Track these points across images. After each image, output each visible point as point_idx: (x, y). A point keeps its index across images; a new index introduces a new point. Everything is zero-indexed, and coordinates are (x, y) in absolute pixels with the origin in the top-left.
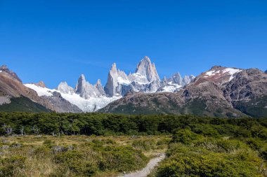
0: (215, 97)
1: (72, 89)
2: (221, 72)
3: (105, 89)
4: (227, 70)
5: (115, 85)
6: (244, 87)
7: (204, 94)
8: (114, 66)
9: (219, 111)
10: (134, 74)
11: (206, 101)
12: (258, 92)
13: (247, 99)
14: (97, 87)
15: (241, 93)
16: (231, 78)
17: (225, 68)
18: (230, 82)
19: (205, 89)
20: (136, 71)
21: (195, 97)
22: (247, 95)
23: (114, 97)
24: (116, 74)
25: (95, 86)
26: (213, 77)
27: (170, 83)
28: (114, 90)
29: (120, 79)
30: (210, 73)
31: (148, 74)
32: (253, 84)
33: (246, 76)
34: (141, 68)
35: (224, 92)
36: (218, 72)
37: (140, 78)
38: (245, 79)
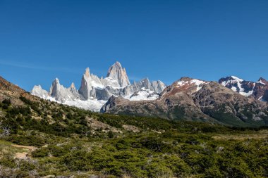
0: (190, 105)
1: (46, 92)
2: (189, 83)
3: (80, 92)
4: (194, 81)
5: (89, 88)
6: (209, 97)
7: (182, 102)
8: (88, 70)
9: (195, 116)
10: (107, 78)
11: (184, 108)
12: (218, 101)
13: (212, 107)
14: (72, 91)
15: (207, 101)
16: (198, 89)
17: (192, 79)
18: (198, 92)
19: (182, 98)
20: (108, 75)
21: (175, 105)
22: (211, 103)
23: (89, 100)
24: (90, 78)
25: (69, 89)
26: (184, 87)
27: (143, 88)
28: (89, 94)
29: (93, 83)
30: (180, 83)
31: (119, 79)
32: (215, 95)
33: (209, 88)
34: (113, 73)
35: (194, 100)
36: (187, 82)
37: (112, 82)
38: (208, 90)
